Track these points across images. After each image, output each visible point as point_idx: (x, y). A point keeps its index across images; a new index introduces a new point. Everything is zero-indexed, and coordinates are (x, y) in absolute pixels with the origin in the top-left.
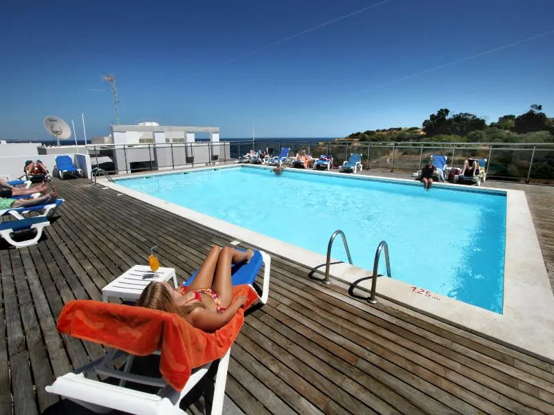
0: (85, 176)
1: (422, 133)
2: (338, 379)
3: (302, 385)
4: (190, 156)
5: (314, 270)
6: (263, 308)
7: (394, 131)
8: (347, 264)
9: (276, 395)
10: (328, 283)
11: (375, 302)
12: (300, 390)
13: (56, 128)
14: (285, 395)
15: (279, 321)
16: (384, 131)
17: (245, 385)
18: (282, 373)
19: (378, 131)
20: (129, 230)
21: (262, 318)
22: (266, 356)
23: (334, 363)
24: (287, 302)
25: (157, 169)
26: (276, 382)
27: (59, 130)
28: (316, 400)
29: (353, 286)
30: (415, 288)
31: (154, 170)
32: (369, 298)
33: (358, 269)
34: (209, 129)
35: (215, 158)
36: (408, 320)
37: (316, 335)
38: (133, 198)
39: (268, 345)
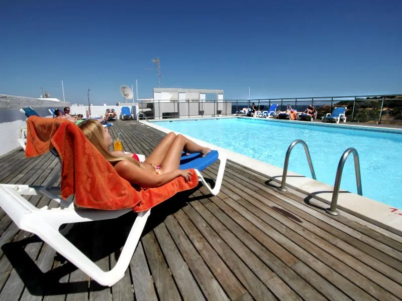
0: (135, 119)
2: (265, 275)
3: (220, 268)
4: (201, 110)
5: (272, 179)
6: (212, 198)
8: (310, 179)
9: (189, 269)
10: (284, 190)
11: (335, 214)
12: (216, 271)
13: (126, 93)
14: (197, 272)
15: (222, 210)
17: (165, 250)
18: (204, 252)
20: (142, 143)
21: (207, 205)
22: (196, 234)
23: (266, 257)
24: (236, 197)
25: (179, 117)
26: (194, 256)
27: (127, 93)
28: (229, 286)
29: (311, 196)
30: (395, 210)
31: (176, 117)
32: (329, 209)
33: (321, 184)
34: (217, 91)
35: (219, 112)
36: (380, 239)
37: (254, 229)
38: (155, 129)
39: (202, 225)
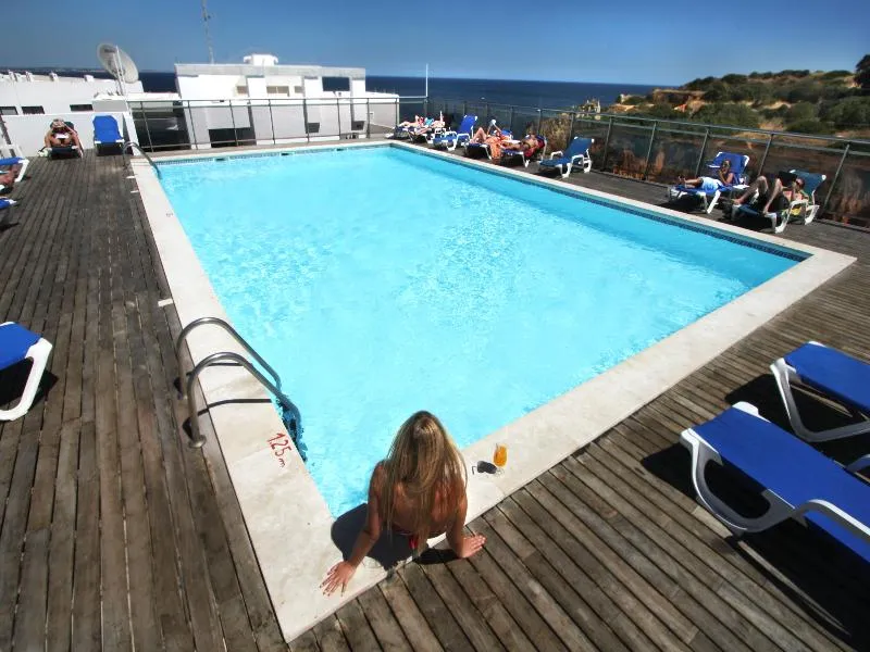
1: (853, 85)
7: (791, 78)
13: (115, 65)
16: (768, 76)
19: (754, 75)
30: (281, 436)
31: (249, 144)
35: (358, 126)
